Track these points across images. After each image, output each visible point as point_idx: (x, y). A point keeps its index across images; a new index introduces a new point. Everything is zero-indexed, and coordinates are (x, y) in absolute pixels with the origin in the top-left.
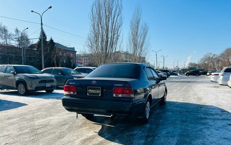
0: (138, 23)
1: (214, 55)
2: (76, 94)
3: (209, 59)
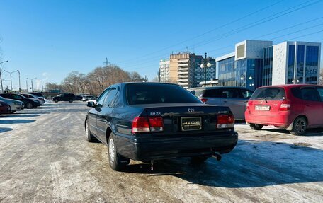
1: (81, 74)
2: (161, 129)
3: (75, 79)
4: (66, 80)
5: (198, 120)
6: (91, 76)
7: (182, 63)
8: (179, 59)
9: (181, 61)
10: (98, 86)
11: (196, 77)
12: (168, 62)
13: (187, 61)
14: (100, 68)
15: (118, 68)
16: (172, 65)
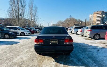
0: (32, 5)
1: (62, 21)
2: (43, 43)
3: (60, 22)
4: (58, 23)
5: (57, 41)
6: (65, 21)
7: (98, 15)
8: (97, 14)
9: (98, 14)
10: (67, 24)
11: (104, 20)
12: (93, 15)
13: (100, 14)
14: (68, 19)
15: (74, 18)
16: (94, 16)
